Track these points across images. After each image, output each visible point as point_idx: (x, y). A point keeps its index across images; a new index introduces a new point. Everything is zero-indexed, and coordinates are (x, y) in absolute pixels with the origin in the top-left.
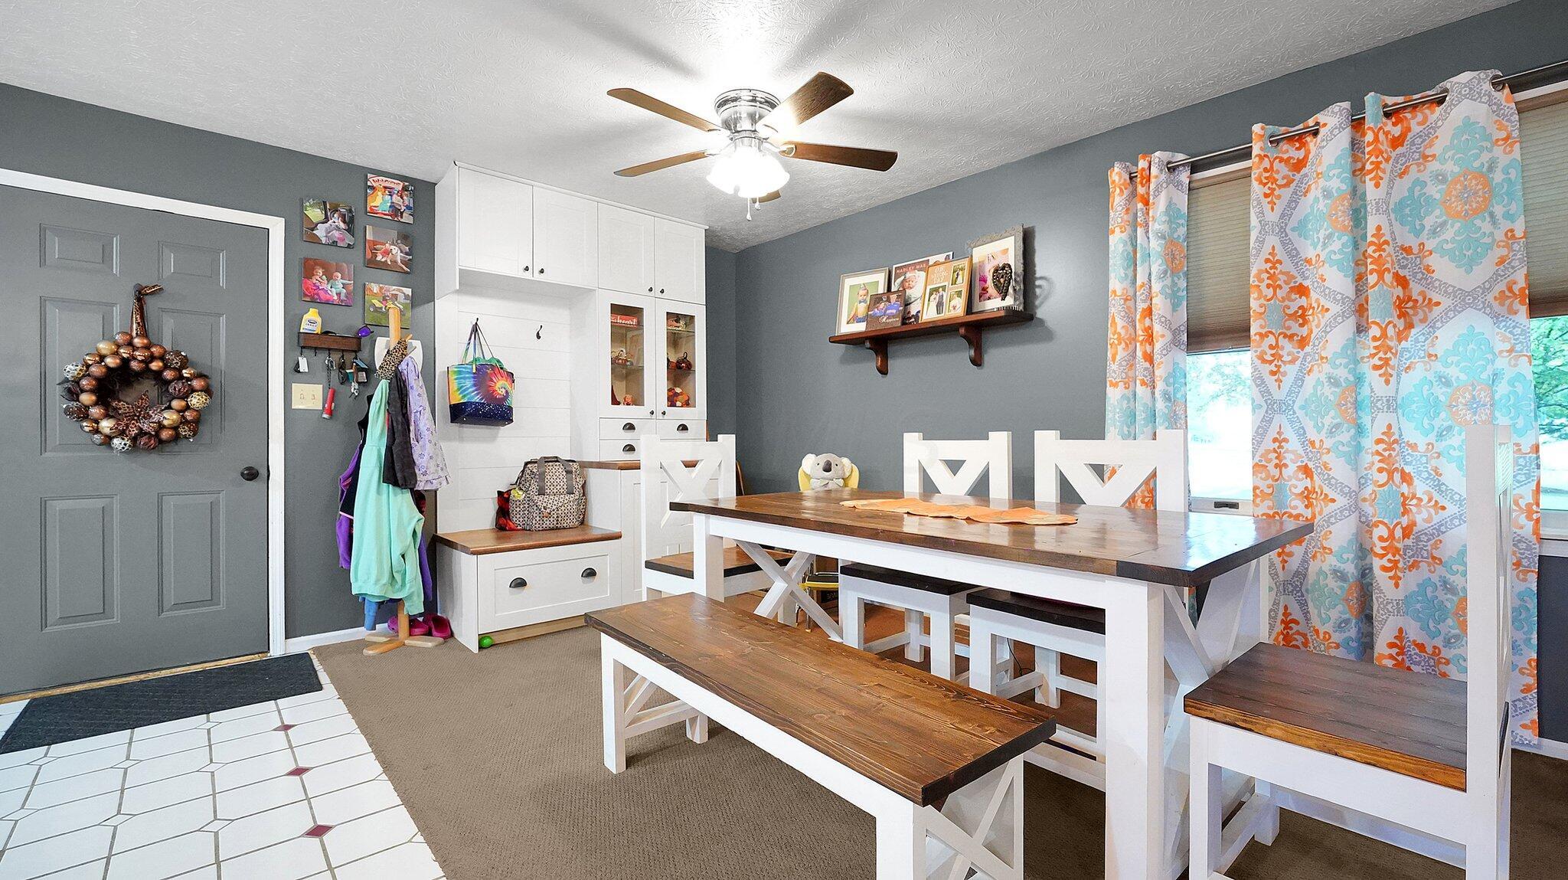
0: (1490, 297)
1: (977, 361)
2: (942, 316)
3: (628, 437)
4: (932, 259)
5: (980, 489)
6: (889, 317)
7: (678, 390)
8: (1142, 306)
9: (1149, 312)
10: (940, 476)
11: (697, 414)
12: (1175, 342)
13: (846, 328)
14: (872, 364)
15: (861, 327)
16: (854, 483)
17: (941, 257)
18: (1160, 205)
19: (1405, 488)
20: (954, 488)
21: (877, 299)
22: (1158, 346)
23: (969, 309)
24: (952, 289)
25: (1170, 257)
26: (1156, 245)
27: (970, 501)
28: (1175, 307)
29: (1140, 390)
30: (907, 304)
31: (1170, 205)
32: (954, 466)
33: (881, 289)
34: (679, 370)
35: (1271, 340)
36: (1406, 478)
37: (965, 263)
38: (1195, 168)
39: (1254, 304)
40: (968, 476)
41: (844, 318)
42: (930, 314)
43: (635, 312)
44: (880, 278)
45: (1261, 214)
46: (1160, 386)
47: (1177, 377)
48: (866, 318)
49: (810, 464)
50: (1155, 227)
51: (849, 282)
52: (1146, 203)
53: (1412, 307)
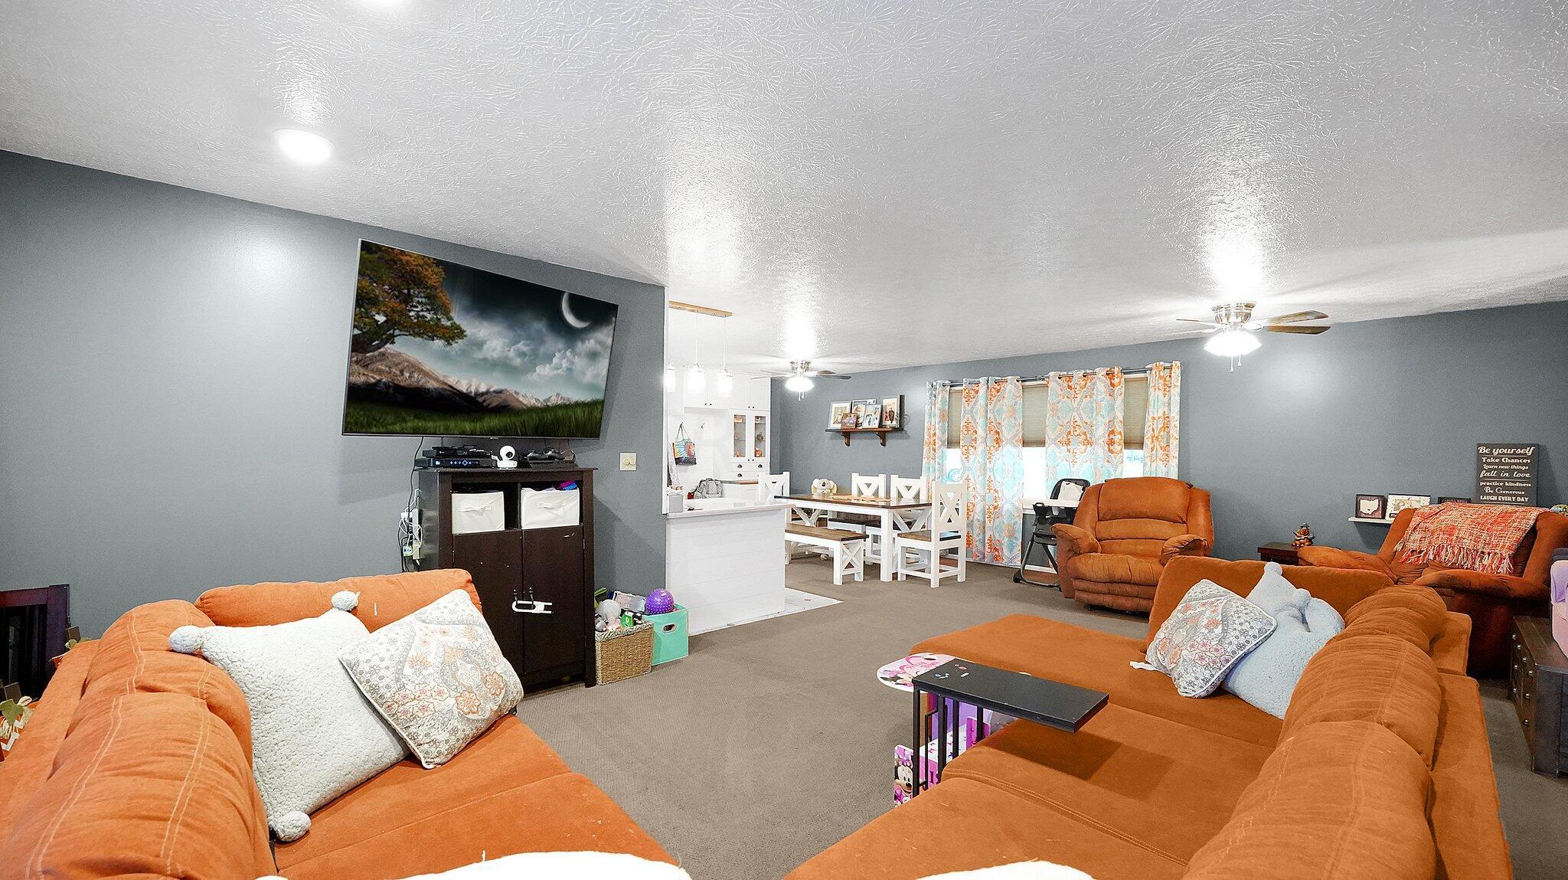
0: (1013, 441)
1: (884, 444)
2: (870, 427)
3: (740, 471)
4: (868, 401)
5: (876, 494)
6: (850, 422)
7: (757, 449)
8: (932, 432)
9: (935, 434)
10: (864, 489)
11: (766, 460)
12: (943, 444)
13: (832, 426)
14: (844, 441)
15: (839, 426)
16: (835, 491)
17: (872, 401)
18: (939, 398)
19: (996, 494)
20: (868, 493)
21: (846, 415)
22: (937, 445)
23: (881, 425)
24: (874, 416)
25: (942, 416)
26: (937, 412)
27: (873, 497)
28: (943, 433)
29: (932, 461)
30: (858, 418)
31: (943, 398)
32: (869, 485)
33: (848, 411)
34: (759, 439)
35: (966, 448)
36: (996, 491)
37: (879, 406)
38: (951, 386)
39: (961, 437)
40: (873, 489)
41: (832, 421)
42: (866, 425)
43: (743, 417)
44: (848, 405)
45: (965, 406)
46: (937, 460)
47: (943, 455)
48: (841, 422)
49: (817, 483)
50: (937, 406)
51: (834, 406)
52: (935, 397)
53: (998, 441)
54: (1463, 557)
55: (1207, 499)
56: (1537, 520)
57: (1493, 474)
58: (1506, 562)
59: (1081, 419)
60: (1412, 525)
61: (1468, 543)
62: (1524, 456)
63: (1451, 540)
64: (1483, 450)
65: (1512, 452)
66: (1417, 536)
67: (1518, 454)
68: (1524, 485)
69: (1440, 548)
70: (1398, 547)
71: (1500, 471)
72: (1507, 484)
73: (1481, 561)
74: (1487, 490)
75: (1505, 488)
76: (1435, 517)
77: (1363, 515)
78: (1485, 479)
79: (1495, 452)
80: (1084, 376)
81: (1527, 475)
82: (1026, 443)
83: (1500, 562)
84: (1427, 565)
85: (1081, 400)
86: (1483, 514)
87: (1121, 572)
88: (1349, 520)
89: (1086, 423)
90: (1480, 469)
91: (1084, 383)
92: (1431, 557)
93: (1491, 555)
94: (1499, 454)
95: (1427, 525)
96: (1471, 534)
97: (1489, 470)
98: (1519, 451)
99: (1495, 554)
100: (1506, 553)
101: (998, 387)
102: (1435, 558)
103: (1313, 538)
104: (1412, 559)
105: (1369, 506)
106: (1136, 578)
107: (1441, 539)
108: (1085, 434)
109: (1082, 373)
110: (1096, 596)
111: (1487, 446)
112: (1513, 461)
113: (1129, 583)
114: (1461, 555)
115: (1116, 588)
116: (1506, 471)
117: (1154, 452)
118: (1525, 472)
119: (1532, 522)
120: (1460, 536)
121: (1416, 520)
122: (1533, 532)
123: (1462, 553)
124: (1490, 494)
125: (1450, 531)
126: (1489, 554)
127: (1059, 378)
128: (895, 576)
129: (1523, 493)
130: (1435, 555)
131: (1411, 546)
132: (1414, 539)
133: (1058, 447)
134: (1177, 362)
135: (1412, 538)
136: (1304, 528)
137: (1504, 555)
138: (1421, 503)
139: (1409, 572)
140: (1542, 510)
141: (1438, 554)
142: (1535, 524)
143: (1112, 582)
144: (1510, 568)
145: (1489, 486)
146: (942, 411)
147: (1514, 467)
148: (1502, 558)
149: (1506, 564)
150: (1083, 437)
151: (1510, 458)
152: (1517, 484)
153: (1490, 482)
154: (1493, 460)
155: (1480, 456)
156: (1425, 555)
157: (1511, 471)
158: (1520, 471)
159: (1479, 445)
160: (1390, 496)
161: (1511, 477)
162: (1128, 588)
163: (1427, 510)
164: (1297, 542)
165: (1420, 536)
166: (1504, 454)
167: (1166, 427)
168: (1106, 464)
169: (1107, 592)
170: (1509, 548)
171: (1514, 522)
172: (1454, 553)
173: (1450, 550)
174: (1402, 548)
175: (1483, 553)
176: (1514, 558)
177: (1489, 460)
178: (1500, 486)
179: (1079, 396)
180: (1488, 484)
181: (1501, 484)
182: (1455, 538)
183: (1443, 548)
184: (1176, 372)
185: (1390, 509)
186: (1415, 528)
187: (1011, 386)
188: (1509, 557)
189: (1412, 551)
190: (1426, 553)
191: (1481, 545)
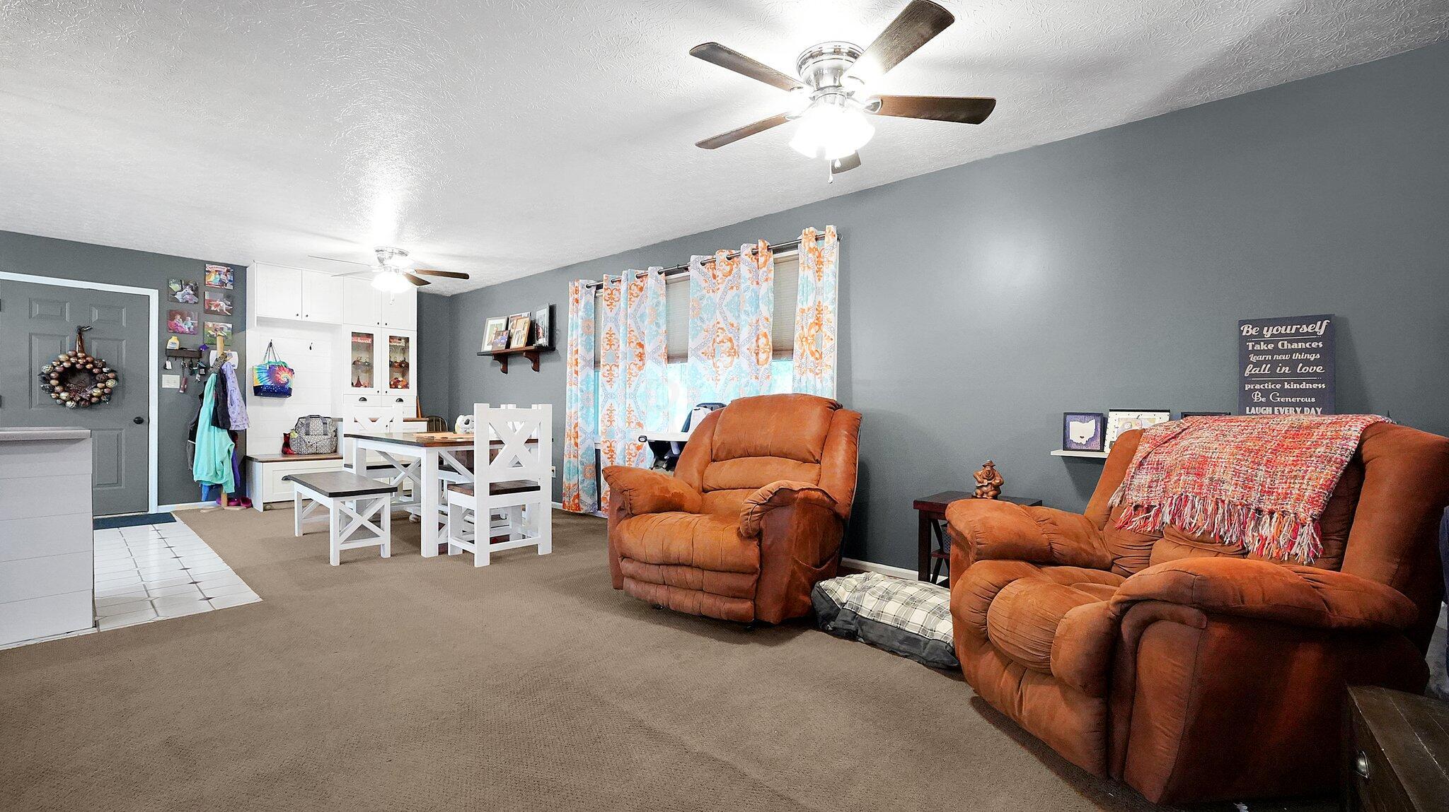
0: (657, 356)
1: (536, 369)
4: (523, 315)
6: (503, 342)
7: (400, 379)
8: (575, 349)
9: (577, 352)
11: (410, 393)
12: (588, 366)
13: (486, 348)
14: (499, 368)
15: (493, 348)
17: (526, 314)
18: (582, 303)
21: (498, 334)
22: (579, 366)
24: (524, 333)
25: (586, 327)
26: (581, 322)
28: (589, 351)
30: (509, 337)
31: (587, 303)
33: (503, 329)
34: (402, 368)
35: (608, 367)
36: (640, 425)
37: (528, 320)
38: (597, 287)
39: (602, 353)
41: (487, 342)
42: (515, 345)
43: (368, 336)
44: (503, 321)
46: (579, 385)
47: (589, 381)
48: (494, 343)
50: (580, 313)
51: (490, 322)
52: (579, 303)
53: (641, 356)
54: (1223, 520)
55: (856, 425)
56: (1362, 441)
57: (1266, 369)
58: (1308, 531)
59: (725, 319)
60: (1138, 457)
61: (1231, 492)
62: (1312, 337)
63: (1201, 486)
64: (1248, 330)
65: (1293, 331)
66: (1143, 478)
67: (1303, 334)
68: (1315, 386)
69: (1183, 500)
70: (1115, 500)
71: (1275, 364)
72: (1287, 386)
73: (1256, 528)
74: (1257, 397)
75: (1285, 392)
76: (1173, 442)
77: (1074, 447)
78: (1251, 379)
79: (1268, 333)
80: (729, 259)
81: (1319, 369)
82: (670, 358)
83: (1295, 531)
84: (1161, 535)
85: (725, 293)
86: (1255, 434)
87: (679, 548)
88: (1053, 453)
89: (732, 325)
90: (1244, 362)
91: (728, 268)
92: (1167, 519)
93: (1276, 515)
94: (1273, 335)
95: (1161, 457)
96: (1237, 473)
97: (1258, 364)
98: (1305, 329)
99: (1284, 514)
100: (1306, 513)
101: (642, 284)
102: (1173, 521)
103: (1001, 484)
104: (1137, 521)
105: (1082, 431)
106: (700, 556)
107: (1182, 483)
108: (730, 340)
109: (726, 253)
110: (647, 588)
111: (1254, 323)
112: (1295, 346)
113: (690, 566)
114: (1219, 516)
115: (673, 574)
116: (1285, 363)
117: (803, 360)
118: (1316, 363)
119: (1352, 445)
120: (1216, 477)
121: (1143, 449)
122: (1356, 469)
123: (1220, 511)
124: (1260, 404)
125: (1198, 467)
126: (1271, 513)
127: (703, 264)
128: (443, 549)
129: (1313, 400)
130: (1174, 515)
131: (1135, 497)
132: (1140, 486)
133: (701, 360)
134: (831, 226)
135: (1136, 482)
136: (988, 468)
137: (1302, 515)
138: (1154, 421)
139: (1132, 547)
140: (1370, 419)
141: (1177, 513)
142: (1359, 448)
143: (667, 564)
144: (1316, 546)
145: (1260, 390)
146: (585, 320)
147: (1296, 356)
148: (1298, 525)
149: (1307, 536)
150: (729, 344)
151: (1290, 342)
152: (1304, 386)
153: (1260, 383)
154: (1263, 347)
155: (1244, 340)
156: (1157, 515)
157: (1293, 364)
158: (1307, 363)
159: (1242, 323)
160: (1110, 413)
161: (1294, 373)
162: (690, 576)
163: (1161, 432)
164: (979, 491)
165: (1149, 478)
166: (1281, 335)
167: (818, 323)
168: (753, 380)
169: (661, 581)
170: (1312, 501)
171: (1316, 445)
172: (1205, 511)
173: (1198, 506)
174: (1121, 501)
175: (1259, 511)
176: (1322, 523)
177: (1257, 347)
178: (1276, 390)
179: (722, 287)
180: (1258, 387)
181: (1278, 386)
182: (1206, 481)
183: (1186, 502)
184: (830, 241)
185: (1111, 436)
186: (1141, 464)
187: (654, 280)
188: (1314, 520)
189: (1136, 508)
190: (1159, 511)
191: (1254, 496)
